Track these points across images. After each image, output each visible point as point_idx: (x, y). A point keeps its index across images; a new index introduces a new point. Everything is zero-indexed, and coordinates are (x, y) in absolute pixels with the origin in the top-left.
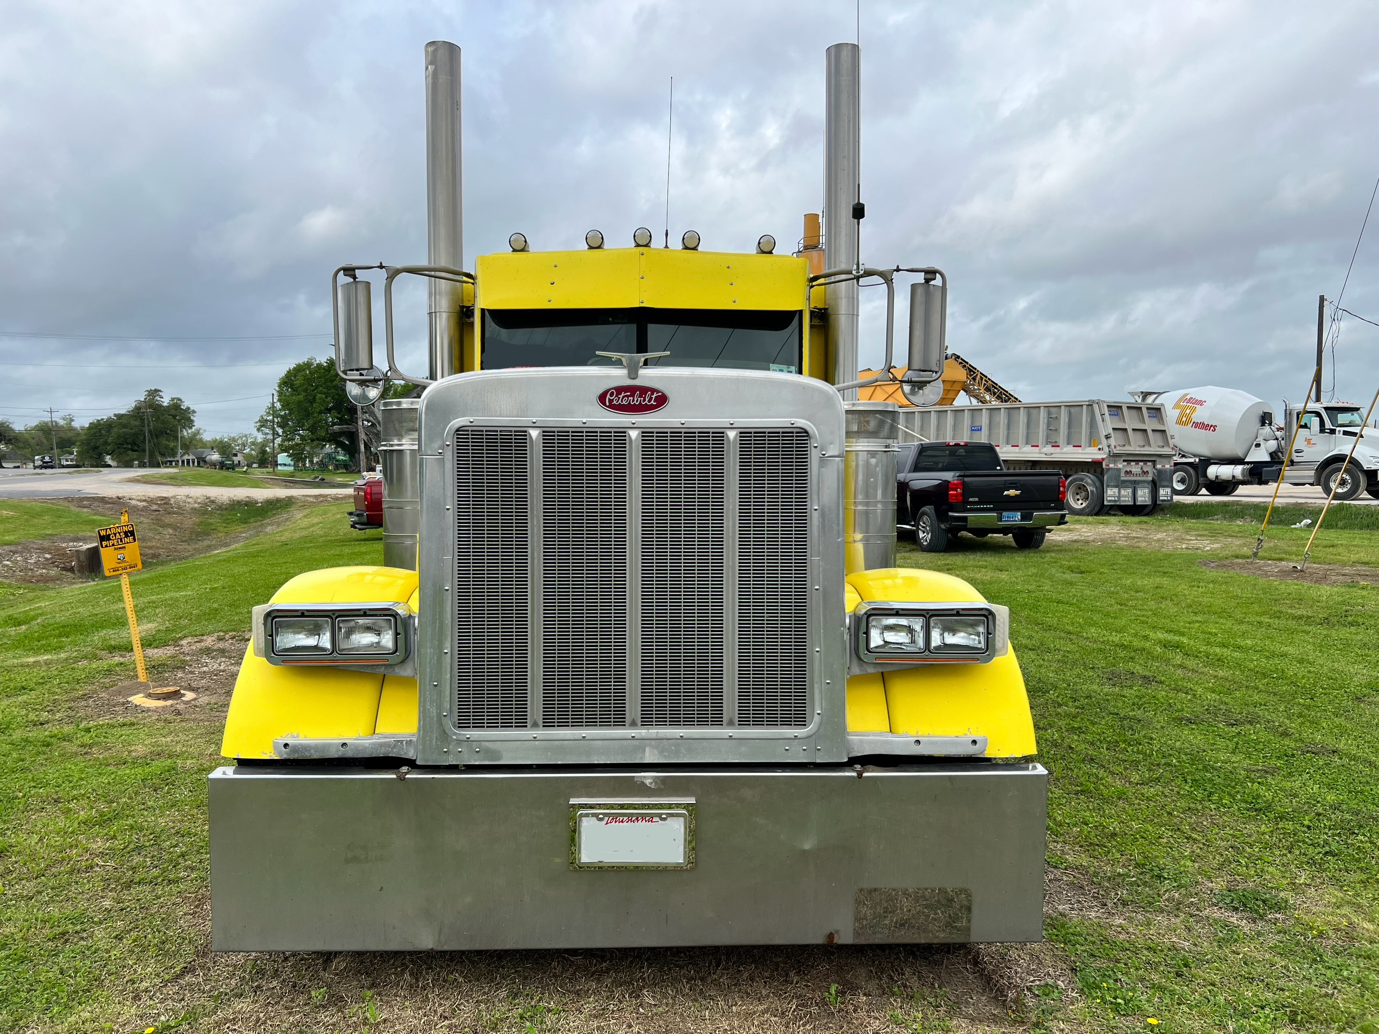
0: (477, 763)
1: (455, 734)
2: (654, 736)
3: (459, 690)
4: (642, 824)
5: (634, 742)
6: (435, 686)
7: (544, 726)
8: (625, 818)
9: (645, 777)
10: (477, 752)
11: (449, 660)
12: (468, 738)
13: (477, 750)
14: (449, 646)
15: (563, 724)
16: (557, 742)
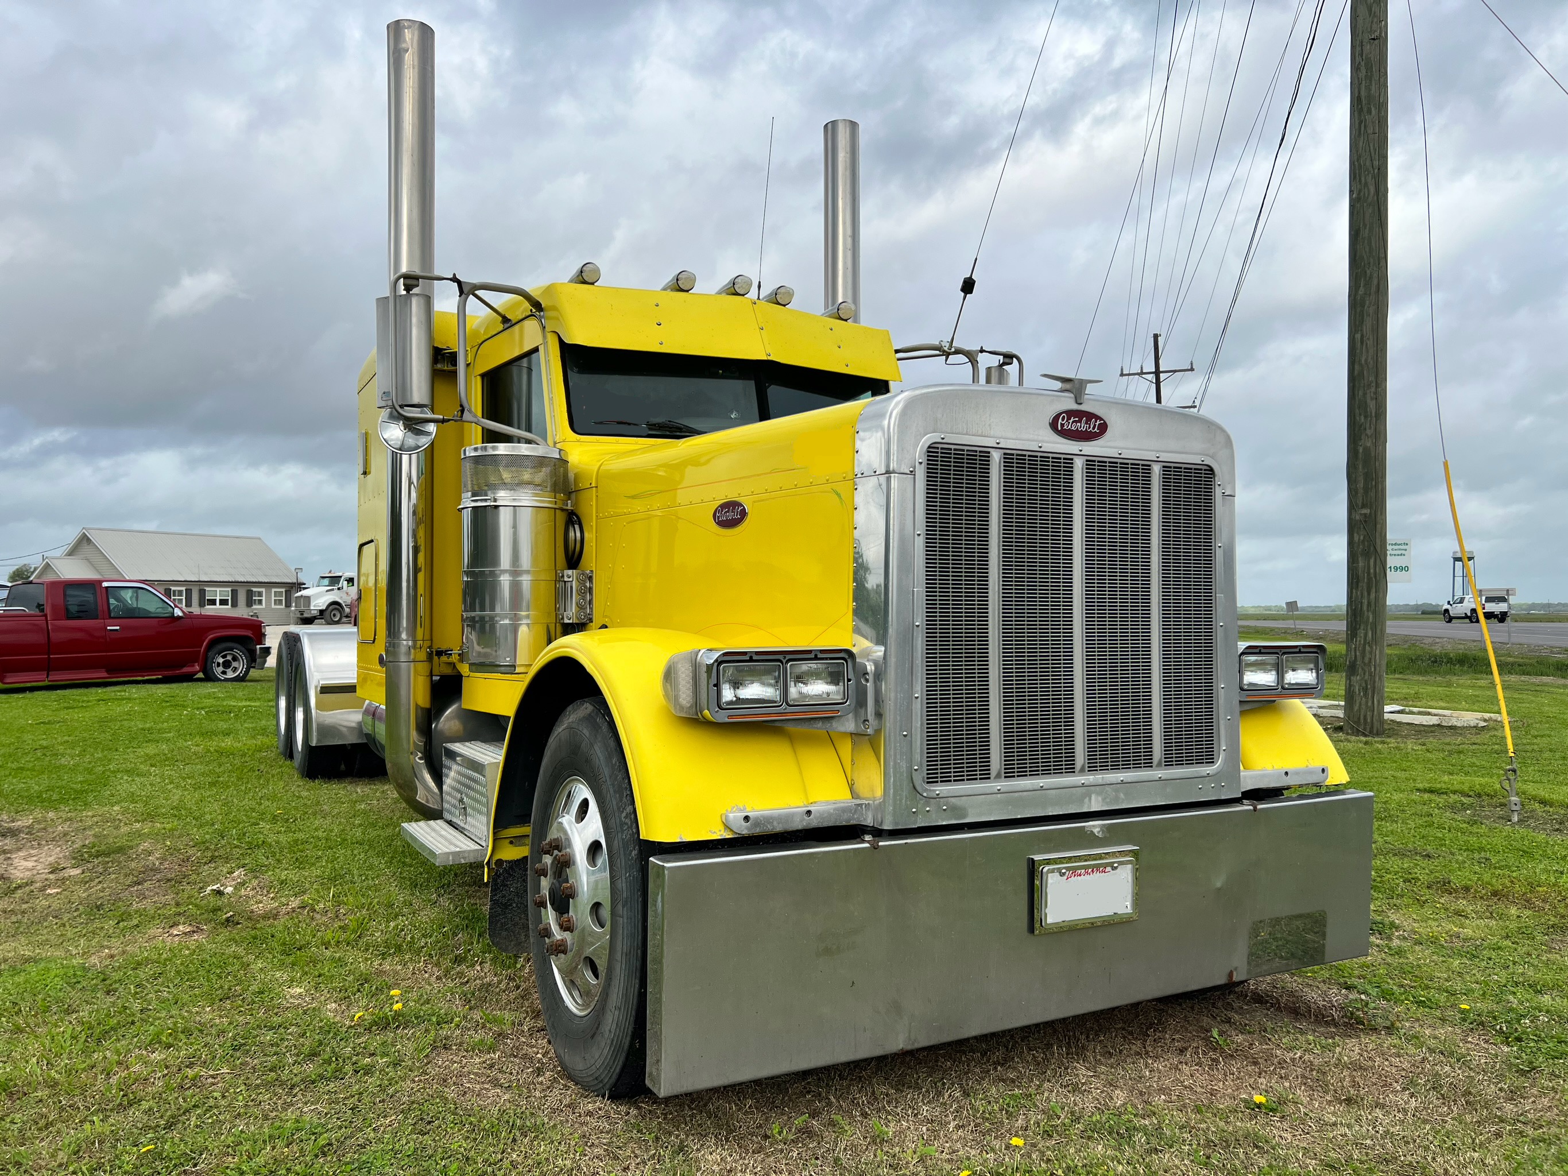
0: (944, 823)
1: (926, 790)
2: (1100, 782)
3: (928, 740)
4: (1097, 875)
5: (1083, 790)
6: (905, 736)
7: (1005, 777)
8: (1083, 871)
9: (1093, 826)
10: (945, 810)
11: (919, 706)
12: (938, 795)
13: (945, 808)
14: (919, 690)
15: (1022, 775)
16: (1016, 794)
